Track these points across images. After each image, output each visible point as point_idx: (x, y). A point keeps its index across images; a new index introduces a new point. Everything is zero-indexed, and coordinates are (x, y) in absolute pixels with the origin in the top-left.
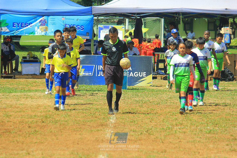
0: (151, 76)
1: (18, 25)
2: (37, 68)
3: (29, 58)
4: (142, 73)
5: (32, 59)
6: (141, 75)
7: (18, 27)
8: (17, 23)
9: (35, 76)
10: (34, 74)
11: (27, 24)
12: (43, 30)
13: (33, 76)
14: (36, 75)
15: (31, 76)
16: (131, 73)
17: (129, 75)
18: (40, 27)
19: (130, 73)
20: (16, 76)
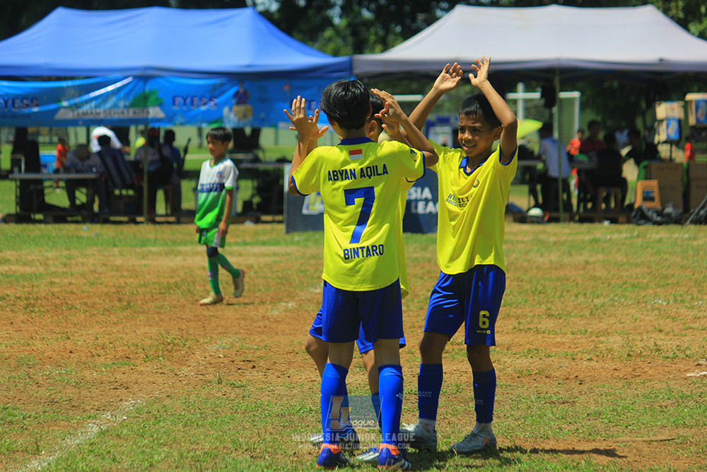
1: (185, 100)
7: (185, 104)
8: (183, 97)
11: (206, 101)
12: (241, 115)
16: (431, 204)
17: (425, 209)
18: (236, 108)
19: (426, 205)
20: (183, 219)
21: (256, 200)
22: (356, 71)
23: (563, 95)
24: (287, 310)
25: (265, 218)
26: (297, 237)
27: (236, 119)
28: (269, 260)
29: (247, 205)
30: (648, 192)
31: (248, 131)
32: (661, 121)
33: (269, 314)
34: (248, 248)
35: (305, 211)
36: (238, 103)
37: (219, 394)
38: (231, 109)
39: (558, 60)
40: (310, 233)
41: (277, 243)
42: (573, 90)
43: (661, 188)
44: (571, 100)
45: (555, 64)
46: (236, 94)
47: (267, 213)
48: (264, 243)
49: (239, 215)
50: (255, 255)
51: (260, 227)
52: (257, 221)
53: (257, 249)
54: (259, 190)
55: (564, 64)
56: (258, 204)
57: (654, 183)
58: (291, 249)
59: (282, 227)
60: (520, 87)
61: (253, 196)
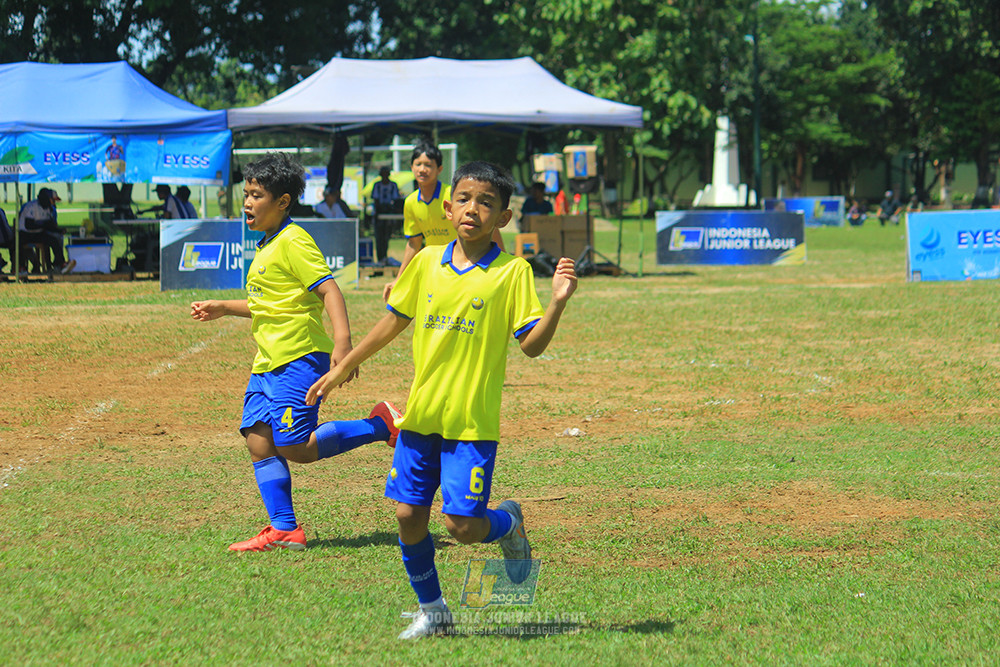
0: (355, 265)
1: (57, 156)
2: (105, 256)
3: (86, 233)
4: (334, 259)
5: (93, 237)
6: (331, 263)
7: (57, 160)
8: (54, 153)
9: (97, 276)
10: (98, 273)
11: (78, 156)
12: (114, 170)
13: (95, 276)
14: (102, 273)
15: (88, 277)
18: (109, 163)
21: (131, 256)
22: (231, 125)
23: (442, 147)
24: (167, 370)
25: (139, 275)
26: (173, 294)
27: (110, 174)
28: (147, 319)
29: (121, 262)
30: (528, 245)
31: (119, 186)
32: (540, 173)
33: (149, 376)
34: (124, 306)
35: (181, 268)
36: (111, 158)
37: (102, 459)
38: (104, 165)
39: (436, 112)
40: (185, 291)
41: (154, 301)
42: (449, 143)
43: (541, 241)
44: (448, 152)
45: (431, 117)
46: (110, 147)
47: (142, 270)
48: (140, 302)
49: (112, 272)
50: (131, 314)
51: (135, 284)
52: (132, 278)
53: (132, 307)
54: (133, 247)
55: (443, 117)
56: (132, 262)
57: (533, 238)
58: (168, 307)
59: (158, 284)
60: (396, 139)
61: (127, 252)
